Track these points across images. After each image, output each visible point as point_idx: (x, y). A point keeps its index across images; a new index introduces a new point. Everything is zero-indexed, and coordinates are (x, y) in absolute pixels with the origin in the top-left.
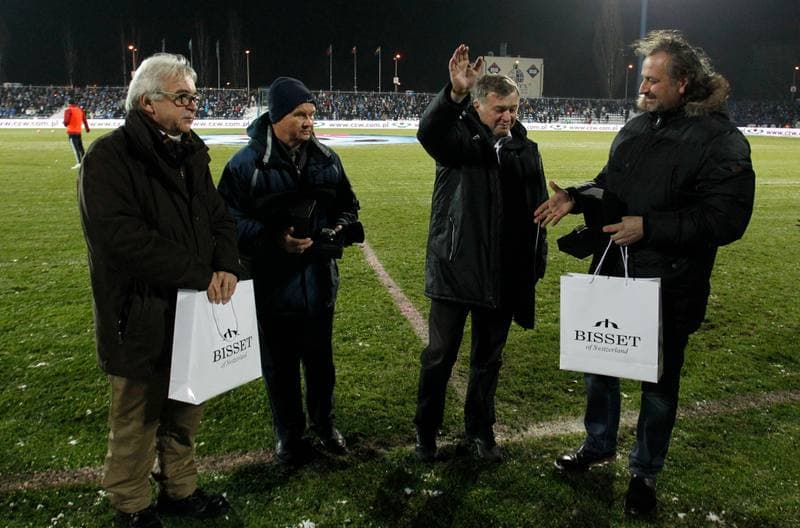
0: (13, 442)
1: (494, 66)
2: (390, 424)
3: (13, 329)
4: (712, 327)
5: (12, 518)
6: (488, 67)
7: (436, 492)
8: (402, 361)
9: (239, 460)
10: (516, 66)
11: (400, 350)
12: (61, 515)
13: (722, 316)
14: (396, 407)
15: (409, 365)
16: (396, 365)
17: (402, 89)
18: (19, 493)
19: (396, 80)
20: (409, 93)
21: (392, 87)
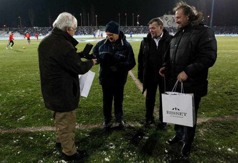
0: (37, 119)
1: (167, 18)
2: (135, 118)
3: (37, 91)
4: (232, 94)
5: (37, 138)
6: (165, 18)
7: (147, 138)
8: (138, 101)
9: (94, 126)
10: (173, 18)
11: (138, 98)
12: (49, 138)
13: (235, 91)
14: (137, 114)
15: (140, 102)
16: (137, 102)
17: (139, 25)
18: (39, 132)
19: (138, 23)
20: (142, 26)
21: (137, 25)
